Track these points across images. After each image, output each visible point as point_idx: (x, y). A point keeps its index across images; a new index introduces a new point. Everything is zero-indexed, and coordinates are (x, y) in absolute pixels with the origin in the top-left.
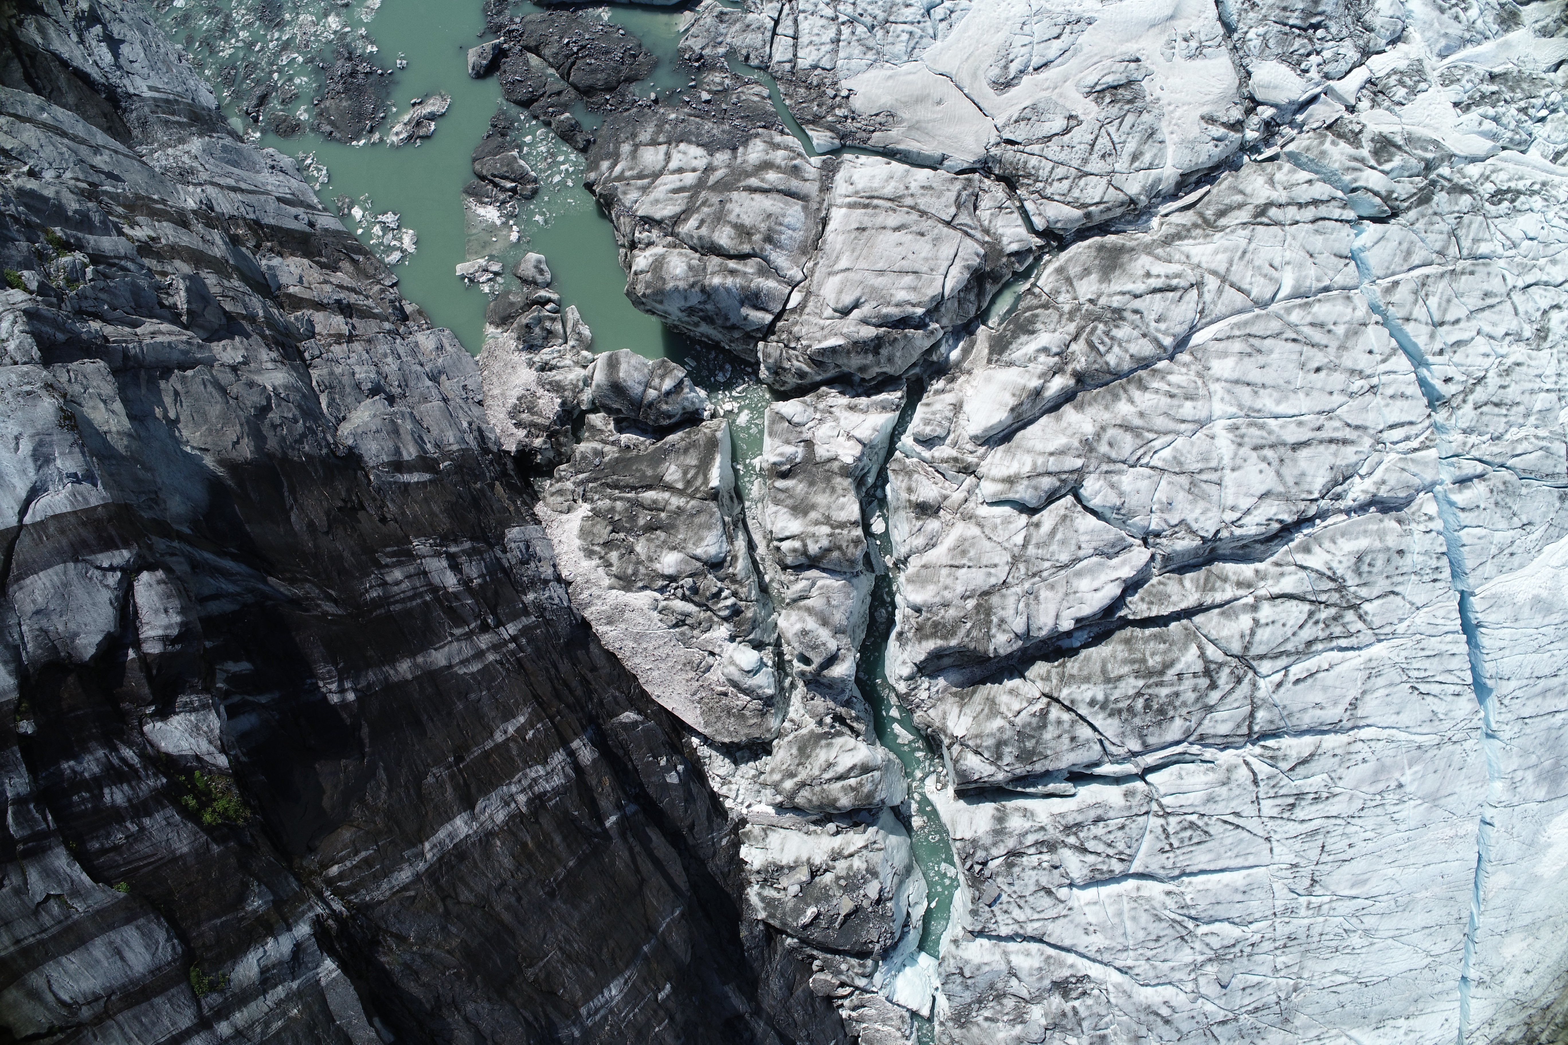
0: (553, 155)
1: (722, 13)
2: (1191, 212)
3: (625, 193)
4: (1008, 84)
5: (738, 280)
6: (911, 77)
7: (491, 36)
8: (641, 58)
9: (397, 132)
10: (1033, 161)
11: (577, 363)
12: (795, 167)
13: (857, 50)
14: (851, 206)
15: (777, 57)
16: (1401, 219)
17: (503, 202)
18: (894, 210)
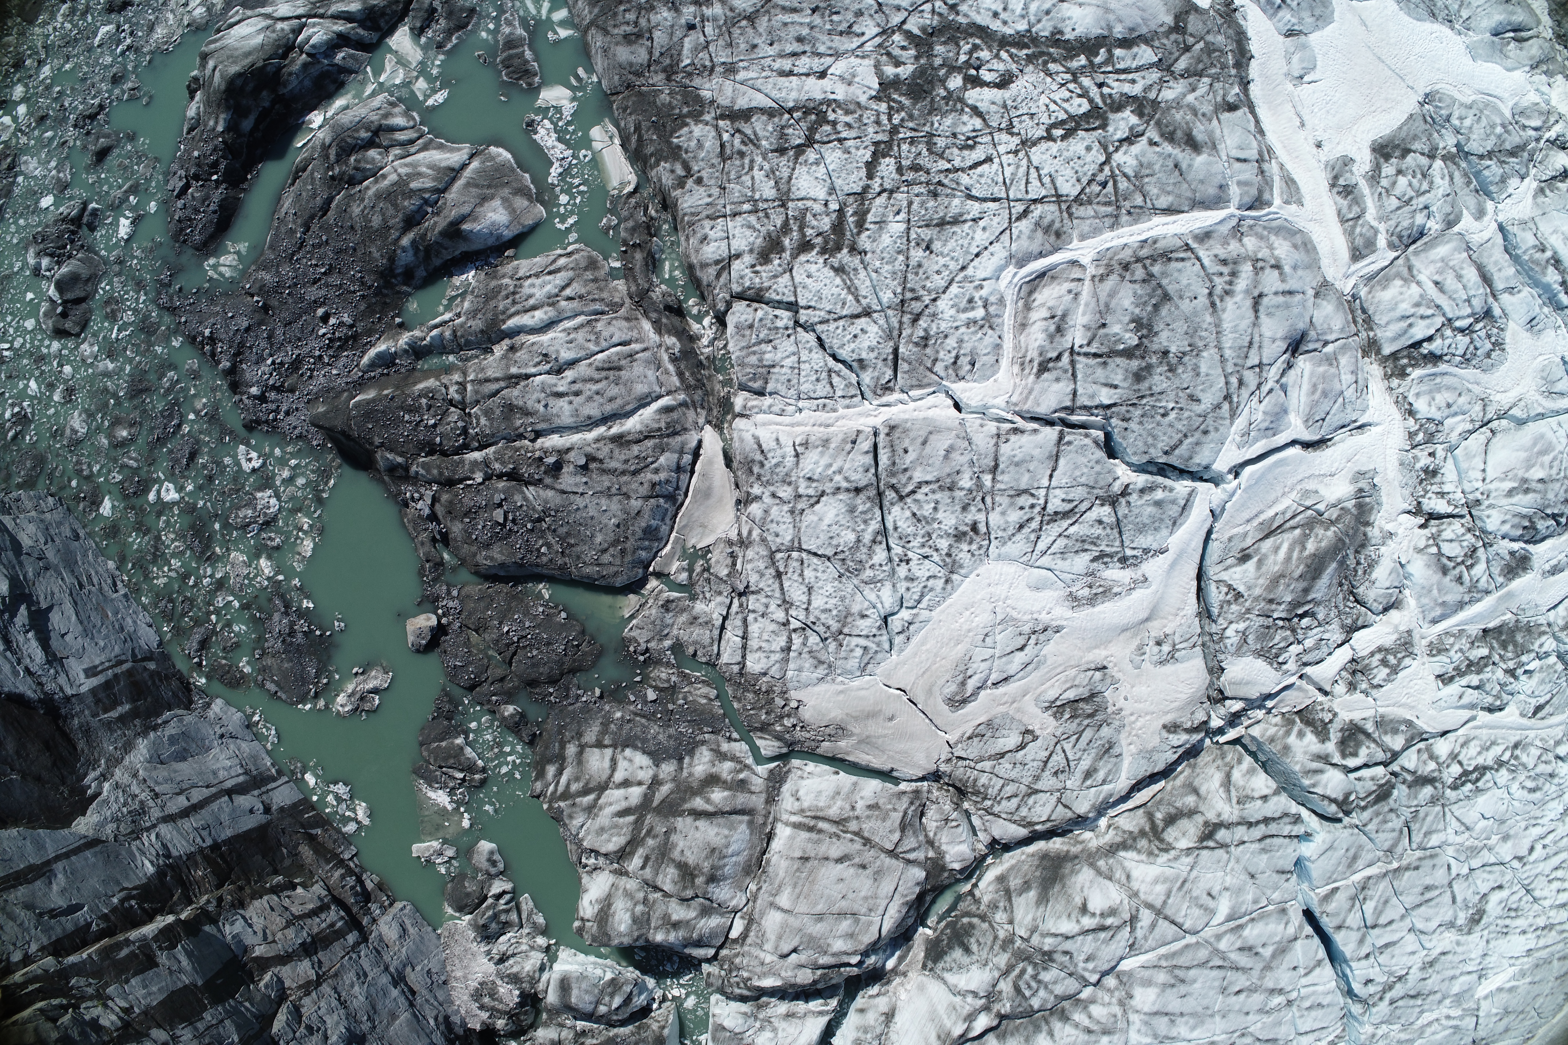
0: (500, 745)
1: (668, 601)
2: (1141, 811)
3: (571, 817)
4: (964, 701)
5: (681, 934)
6: (863, 693)
7: (429, 606)
8: (584, 647)
9: (342, 702)
10: (984, 779)
11: (532, 948)
12: (742, 781)
13: (808, 663)
14: (797, 826)
15: (725, 658)
16: (1355, 818)
17: (453, 789)
18: (838, 837)
